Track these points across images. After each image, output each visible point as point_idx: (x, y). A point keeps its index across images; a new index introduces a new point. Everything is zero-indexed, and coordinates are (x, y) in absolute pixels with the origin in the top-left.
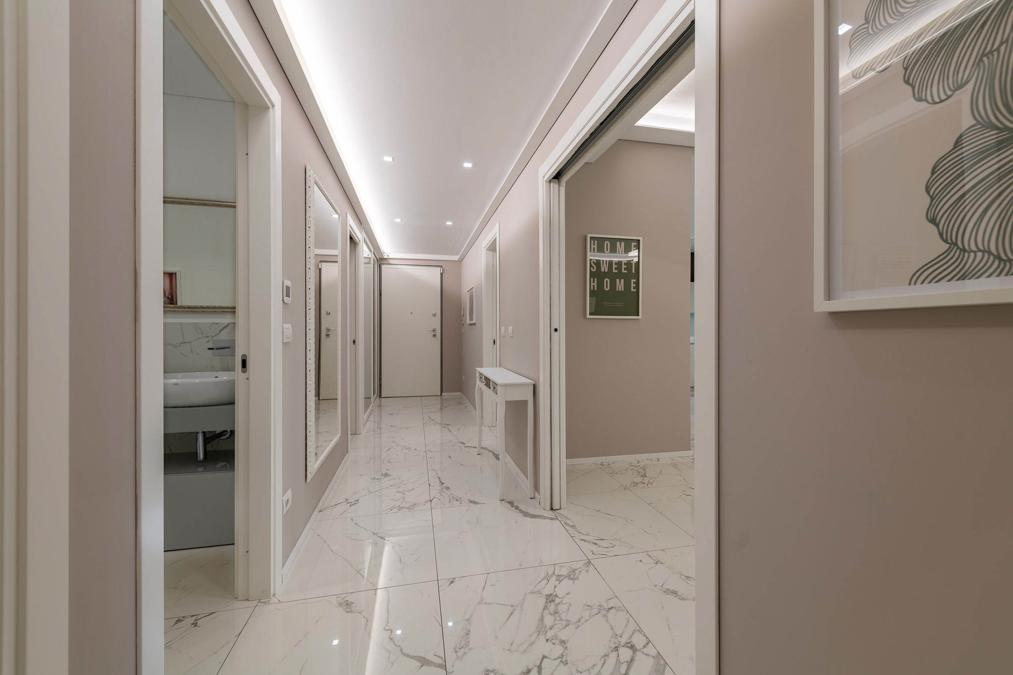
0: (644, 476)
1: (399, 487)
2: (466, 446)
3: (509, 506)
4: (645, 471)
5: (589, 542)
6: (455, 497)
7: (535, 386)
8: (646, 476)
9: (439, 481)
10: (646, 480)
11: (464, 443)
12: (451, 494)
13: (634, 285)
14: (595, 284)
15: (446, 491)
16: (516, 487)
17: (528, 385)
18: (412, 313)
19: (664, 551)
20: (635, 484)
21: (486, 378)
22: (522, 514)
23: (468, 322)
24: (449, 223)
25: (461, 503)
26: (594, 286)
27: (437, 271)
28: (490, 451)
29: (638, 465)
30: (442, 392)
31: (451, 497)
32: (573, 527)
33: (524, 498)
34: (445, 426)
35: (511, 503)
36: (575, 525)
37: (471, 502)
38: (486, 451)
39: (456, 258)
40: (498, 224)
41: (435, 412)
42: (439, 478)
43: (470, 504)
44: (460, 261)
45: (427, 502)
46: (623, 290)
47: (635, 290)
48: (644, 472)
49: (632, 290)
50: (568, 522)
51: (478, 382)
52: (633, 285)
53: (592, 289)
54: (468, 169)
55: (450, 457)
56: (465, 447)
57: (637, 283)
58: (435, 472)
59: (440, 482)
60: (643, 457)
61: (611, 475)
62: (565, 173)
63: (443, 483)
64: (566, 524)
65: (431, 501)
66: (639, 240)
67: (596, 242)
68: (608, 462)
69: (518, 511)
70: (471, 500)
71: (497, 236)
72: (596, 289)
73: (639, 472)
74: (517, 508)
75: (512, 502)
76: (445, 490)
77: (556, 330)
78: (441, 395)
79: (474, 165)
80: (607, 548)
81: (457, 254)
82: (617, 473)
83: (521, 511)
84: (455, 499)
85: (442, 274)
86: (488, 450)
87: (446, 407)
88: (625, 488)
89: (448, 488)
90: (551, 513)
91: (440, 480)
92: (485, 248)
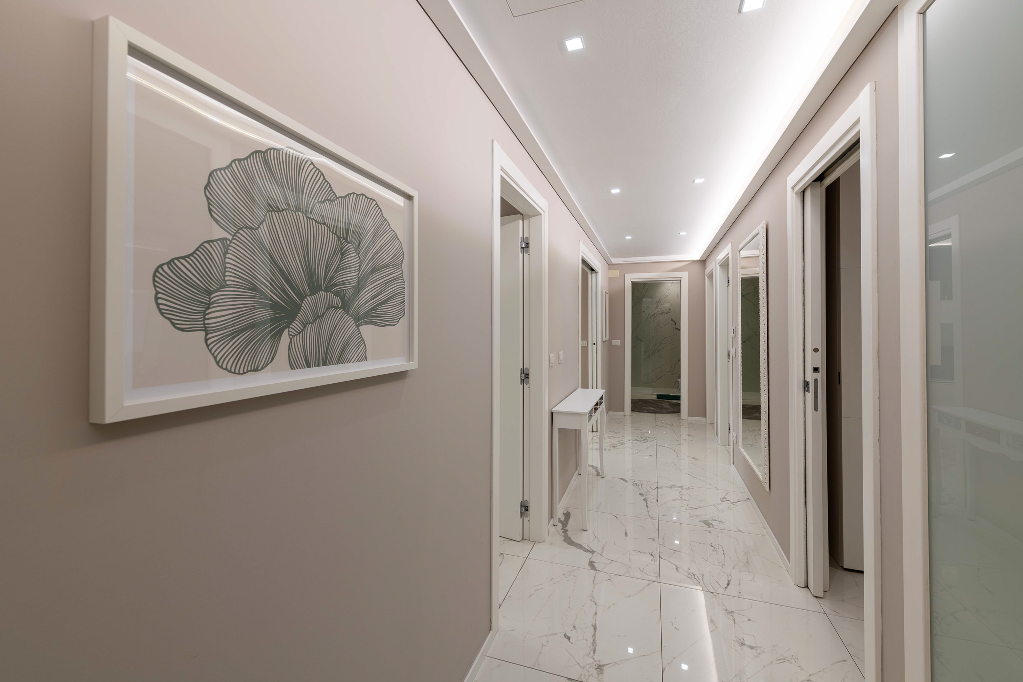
1: (688, 505)
6: (637, 486)
12: (640, 489)
31: (640, 487)
37: (626, 480)
42: (647, 506)
45: (660, 488)
58: (650, 514)
59: (646, 502)
63: (644, 499)
65: (657, 488)
70: (626, 482)
76: (644, 494)
84: (637, 484)
89: (641, 494)
91: (647, 504)
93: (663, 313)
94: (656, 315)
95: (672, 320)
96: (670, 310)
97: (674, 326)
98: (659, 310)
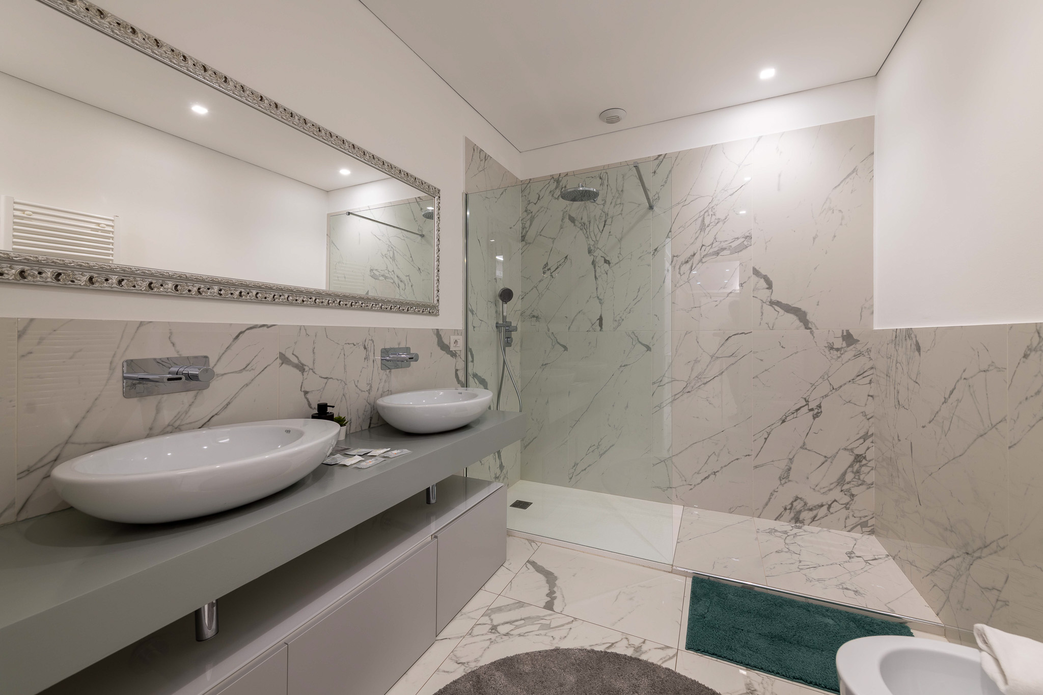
93: (723, 249)
94: (697, 257)
95: (756, 272)
96: (748, 237)
97: (764, 294)
98: (708, 240)
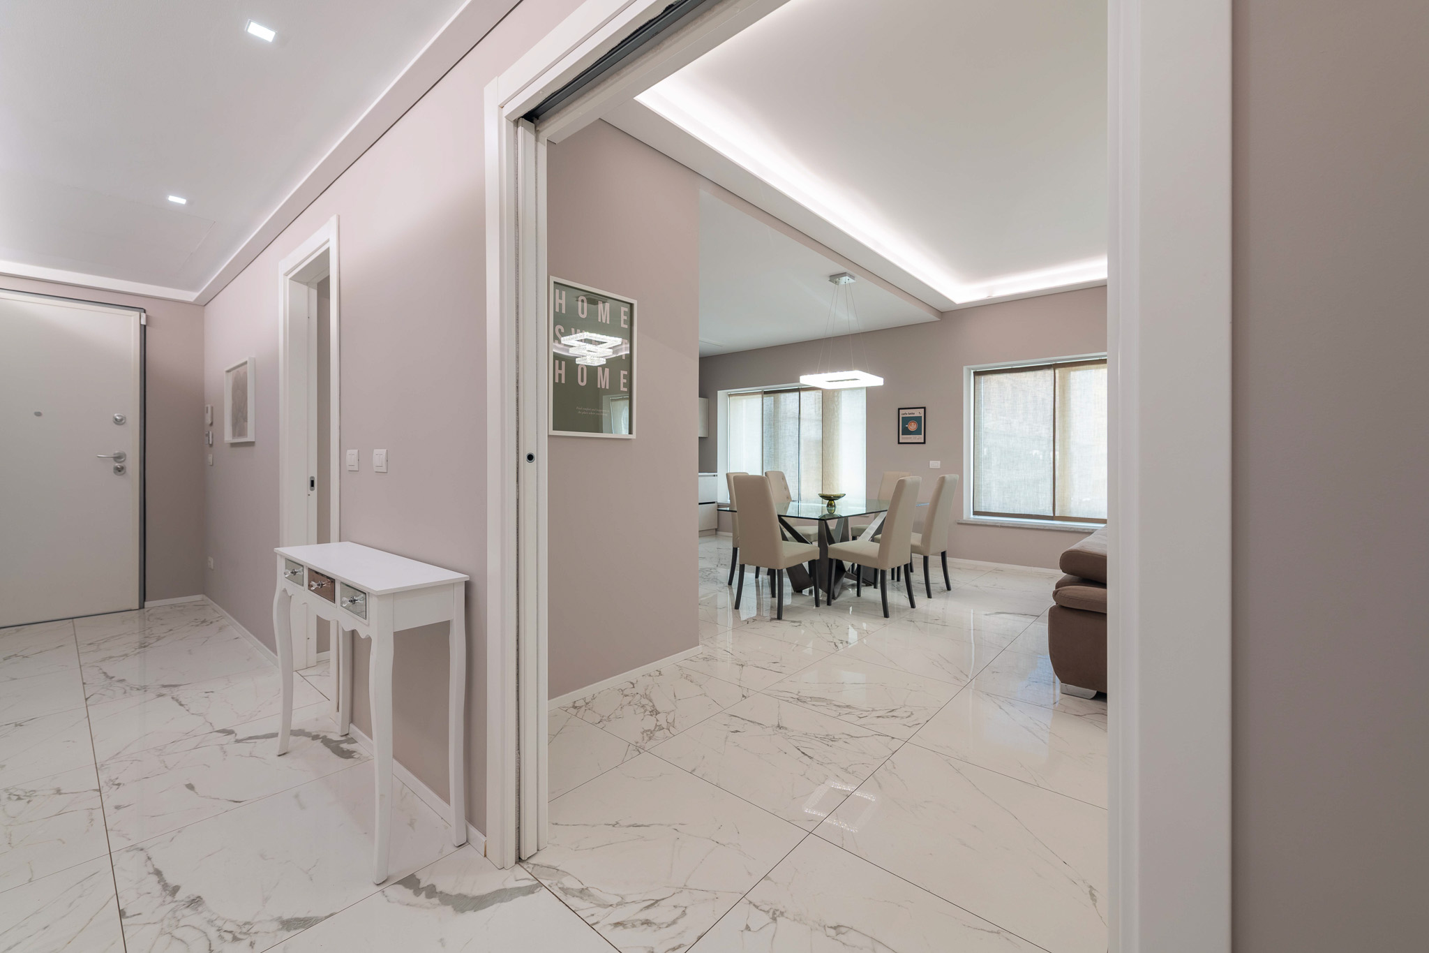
0: (655, 712)
2: (239, 737)
3: (407, 894)
4: (651, 701)
5: (634, 926)
6: (228, 927)
7: (468, 586)
8: (658, 713)
9: (159, 887)
10: (662, 719)
11: (230, 732)
12: (211, 922)
13: (625, 381)
14: (563, 372)
15: (191, 917)
16: (411, 824)
17: (449, 585)
18: (38, 414)
19: (769, 879)
20: (650, 734)
21: (315, 575)
22: (449, 909)
23: (228, 437)
24: (177, 200)
25: (252, 944)
26: (560, 375)
27: (132, 321)
28: (315, 737)
29: (634, 691)
30: (143, 597)
31: (213, 933)
32: (583, 893)
33: (441, 852)
34: (164, 691)
35: (410, 882)
36: (586, 885)
37: (289, 924)
38: (304, 739)
39: (191, 296)
40: (334, 219)
41: (126, 655)
43: (286, 935)
44: (203, 304)
46: (607, 387)
47: (626, 390)
48: (651, 704)
49: (622, 389)
50: (569, 883)
51: (282, 581)
52: (623, 381)
53: (557, 381)
54: (257, 42)
55: (190, 787)
56: (238, 741)
57: (630, 377)
58: (140, 858)
59: (165, 886)
60: (635, 674)
61: (601, 725)
62: (558, 112)
63: (175, 890)
64: (565, 891)
66: (631, 305)
67: (564, 293)
68: (584, 699)
69: (435, 901)
70: (286, 917)
71: (333, 245)
72: (563, 381)
73: (643, 706)
74: (431, 892)
75: (413, 876)
76: (187, 912)
77: (530, 457)
78: (142, 606)
79: (281, 40)
80: (674, 922)
81: (192, 287)
82: (609, 719)
83: (446, 899)
84: (229, 937)
85: (144, 329)
86: (308, 735)
87: (159, 639)
88: (639, 749)
89: (195, 902)
90: (520, 872)
92: (286, 274)
